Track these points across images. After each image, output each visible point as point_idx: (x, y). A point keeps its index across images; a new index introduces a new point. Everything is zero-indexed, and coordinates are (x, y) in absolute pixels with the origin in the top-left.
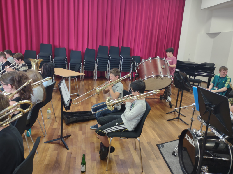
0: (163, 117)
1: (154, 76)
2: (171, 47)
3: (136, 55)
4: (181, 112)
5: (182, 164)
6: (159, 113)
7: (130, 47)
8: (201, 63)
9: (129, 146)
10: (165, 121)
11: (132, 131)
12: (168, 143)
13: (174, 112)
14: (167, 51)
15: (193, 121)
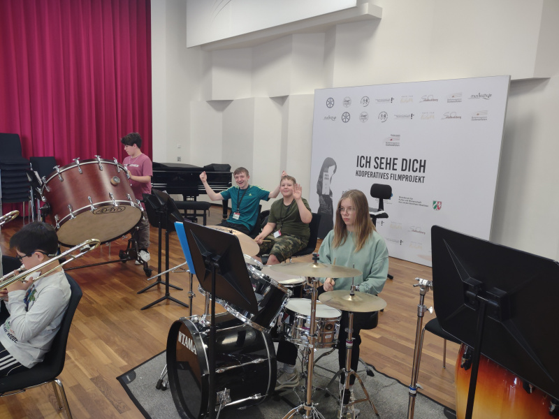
0: (130, 304)
1: (95, 206)
2: (134, 131)
3: (41, 155)
4: (171, 282)
5: (180, 403)
6: (119, 297)
7: (19, 132)
8: (206, 165)
9: (39, 407)
10: (135, 313)
11: (37, 366)
12: (146, 364)
13: (156, 286)
14: (126, 142)
15: (192, 297)
